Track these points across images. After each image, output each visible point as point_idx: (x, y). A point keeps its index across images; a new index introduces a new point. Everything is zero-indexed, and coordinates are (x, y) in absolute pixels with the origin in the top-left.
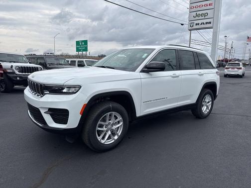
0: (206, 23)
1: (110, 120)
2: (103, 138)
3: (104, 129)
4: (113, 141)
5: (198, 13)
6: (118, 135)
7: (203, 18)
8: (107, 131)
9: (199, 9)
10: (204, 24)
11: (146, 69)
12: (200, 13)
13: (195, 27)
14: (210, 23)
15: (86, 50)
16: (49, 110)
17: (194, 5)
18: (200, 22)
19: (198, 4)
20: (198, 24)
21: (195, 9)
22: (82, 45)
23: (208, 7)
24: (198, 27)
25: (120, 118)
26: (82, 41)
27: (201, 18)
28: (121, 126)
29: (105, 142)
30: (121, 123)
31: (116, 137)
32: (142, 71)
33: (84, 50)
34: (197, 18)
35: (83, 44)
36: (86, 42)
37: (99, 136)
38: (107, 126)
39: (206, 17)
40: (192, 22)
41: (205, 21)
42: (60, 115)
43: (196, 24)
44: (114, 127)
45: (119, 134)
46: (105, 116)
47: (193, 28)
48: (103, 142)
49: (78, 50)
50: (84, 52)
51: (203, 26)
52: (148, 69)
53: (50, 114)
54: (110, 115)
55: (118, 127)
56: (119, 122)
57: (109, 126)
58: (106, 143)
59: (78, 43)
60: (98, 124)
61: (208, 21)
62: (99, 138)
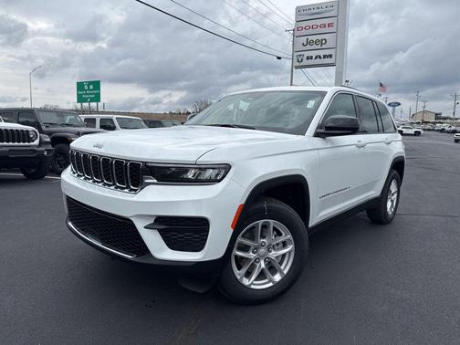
0: (325, 57)
1: (262, 237)
2: (248, 274)
3: (251, 255)
4: (271, 284)
5: (310, 38)
6: (281, 272)
7: (319, 47)
8: (257, 260)
9: (311, 31)
10: (320, 57)
11: (323, 131)
12: (314, 38)
13: (306, 62)
14: (331, 56)
15: (97, 98)
16: (156, 221)
17: (303, 24)
18: (314, 54)
19: (311, 23)
20: (311, 58)
21: (304, 32)
22: (89, 89)
23: (327, 30)
24: (310, 62)
25: (286, 236)
26: (90, 83)
27: (314, 47)
28: (290, 252)
29: (252, 284)
30: (290, 248)
31: (277, 278)
32: (317, 135)
33: (92, 100)
34: (308, 47)
35: (91, 87)
36: (97, 85)
37: (239, 268)
38: (256, 250)
39: (324, 46)
40: (300, 53)
41: (322, 53)
42: (186, 231)
43: (308, 58)
44: (273, 254)
45: (285, 272)
46: (253, 227)
47: (302, 64)
48: (246, 282)
49: (80, 99)
50: (93, 105)
51: (318, 61)
52: (326, 131)
53: (160, 231)
54: (265, 227)
55: (284, 255)
56: (284, 244)
57: (262, 251)
58: (252, 287)
59: (80, 86)
60: (237, 241)
61: (327, 52)
62: (239, 274)
